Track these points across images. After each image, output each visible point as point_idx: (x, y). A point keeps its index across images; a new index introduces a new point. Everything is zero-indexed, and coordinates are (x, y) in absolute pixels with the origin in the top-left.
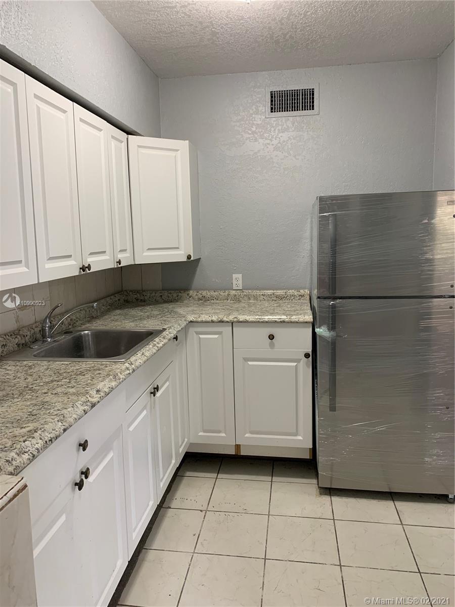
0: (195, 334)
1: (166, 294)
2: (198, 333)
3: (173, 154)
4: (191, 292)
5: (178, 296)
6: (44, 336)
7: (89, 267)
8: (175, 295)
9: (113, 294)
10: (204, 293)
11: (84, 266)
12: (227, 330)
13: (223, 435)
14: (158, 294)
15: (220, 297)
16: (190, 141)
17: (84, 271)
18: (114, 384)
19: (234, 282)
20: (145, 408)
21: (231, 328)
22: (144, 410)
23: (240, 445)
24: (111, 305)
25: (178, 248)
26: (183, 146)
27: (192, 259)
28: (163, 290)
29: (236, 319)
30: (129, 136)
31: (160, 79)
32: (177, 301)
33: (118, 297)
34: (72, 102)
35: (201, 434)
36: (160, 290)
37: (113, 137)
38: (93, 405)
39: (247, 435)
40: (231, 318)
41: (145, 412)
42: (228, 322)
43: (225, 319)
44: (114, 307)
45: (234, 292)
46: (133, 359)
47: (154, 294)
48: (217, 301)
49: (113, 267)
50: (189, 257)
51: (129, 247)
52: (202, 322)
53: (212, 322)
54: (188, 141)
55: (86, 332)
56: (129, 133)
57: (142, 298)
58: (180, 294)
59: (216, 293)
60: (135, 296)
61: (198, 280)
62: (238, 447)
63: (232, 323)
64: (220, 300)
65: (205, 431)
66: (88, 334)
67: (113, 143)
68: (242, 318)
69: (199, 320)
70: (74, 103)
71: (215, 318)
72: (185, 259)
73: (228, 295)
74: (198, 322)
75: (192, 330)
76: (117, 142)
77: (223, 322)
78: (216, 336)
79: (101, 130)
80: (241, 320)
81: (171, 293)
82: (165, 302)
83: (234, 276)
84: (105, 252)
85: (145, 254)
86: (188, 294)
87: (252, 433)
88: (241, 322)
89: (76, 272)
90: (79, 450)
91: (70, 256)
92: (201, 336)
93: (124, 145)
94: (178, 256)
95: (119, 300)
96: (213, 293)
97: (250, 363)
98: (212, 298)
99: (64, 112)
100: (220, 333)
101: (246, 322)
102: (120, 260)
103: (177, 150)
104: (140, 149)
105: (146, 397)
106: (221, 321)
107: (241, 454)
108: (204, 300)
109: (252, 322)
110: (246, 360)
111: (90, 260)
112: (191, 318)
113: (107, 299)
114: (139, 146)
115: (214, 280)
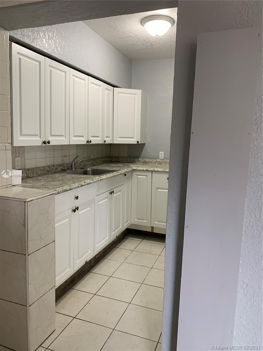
0: (136, 175)
1: (129, 159)
2: (137, 175)
3: (134, 96)
4: (140, 159)
5: (134, 160)
6: (72, 168)
7: (91, 142)
8: (132, 160)
9: (106, 157)
10: (146, 160)
11: (88, 140)
12: (150, 174)
13: (146, 221)
14: (125, 159)
15: (153, 162)
16: (142, 90)
17: (88, 143)
18: (91, 182)
19: (160, 156)
20: (106, 198)
21: (151, 174)
22: (106, 199)
23: (153, 227)
24: (103, 162)
25: (133, 138)
26: (139, 92)
27: (139, 143)
28: (128, 157)
29: (153, 170)
30: (114, 88)
31: (132, 61)
32: (133, 163)
33: (107, 159)
34: (88, 76)
35: (136, 220)
36: (126, 157)
37: (106, 89)
38: (82, 186)
39: (156, 223)
40: (152, 169)
41: (106, 200)
42: (150, 171)
43: (149, 169)
44: (104, 162)
45: (159, 160)
46: (101, 177)
47: (123, 159)
48: (151, 164)
49: (102, 143)
50: (138, 142)
51: (111, 136)
52: (139, 170)
53: (143, 170)
54: (141, 90)
55: (89, 169)
56: (114, 86)
57: (118, 160)
58: (135, 159)
59: (151, 160)
60: (115, 159)
61: (143, 154)
62: (152, 228)
63: (152, 172)
64: (153, 163)
65: (138, 219)
66: (90, 170)
67: (106, 91)
68: (156, 169)
69: (138, 169)
70: (89, 76)
71: (145, 169)
72: (136, 143)
73: (156, 161)
74: (137, 170)
75: (135, 174)
76: (108, 91)
77: (148, 171)
78: (145, 177)
79: (100, 86)
80: (156, 170)
81: (131, 159)
82: (128, 162)
83: (160, 153)
84: (99, 136)
85: (118, 139)
86: (138, 160)
87: (158, 222)
88: (156, 171)
89: (85, 143)
90: (75, 199)
91: (83, 136)
92: (138, 177)
93: (111, 92)
94: (133, 141)
95: (107, 160)
96: (149, 160)
97: (159, 190)
98: (149, 162)
99: (84, 80)
100: (146, 176)
101: (158, 171)
102: (105, 141)
103: (136, 94)
104: (119, 93)
105: (107, 194)
106: (147, 170)
107: (154, 232)
108: (145, 163)
109: (160, 171)
110: (157, 188)
111: (91, 139)
112: (134, 168)
113: (102, 159)
114: (118, 92)
115: (151, 154)
